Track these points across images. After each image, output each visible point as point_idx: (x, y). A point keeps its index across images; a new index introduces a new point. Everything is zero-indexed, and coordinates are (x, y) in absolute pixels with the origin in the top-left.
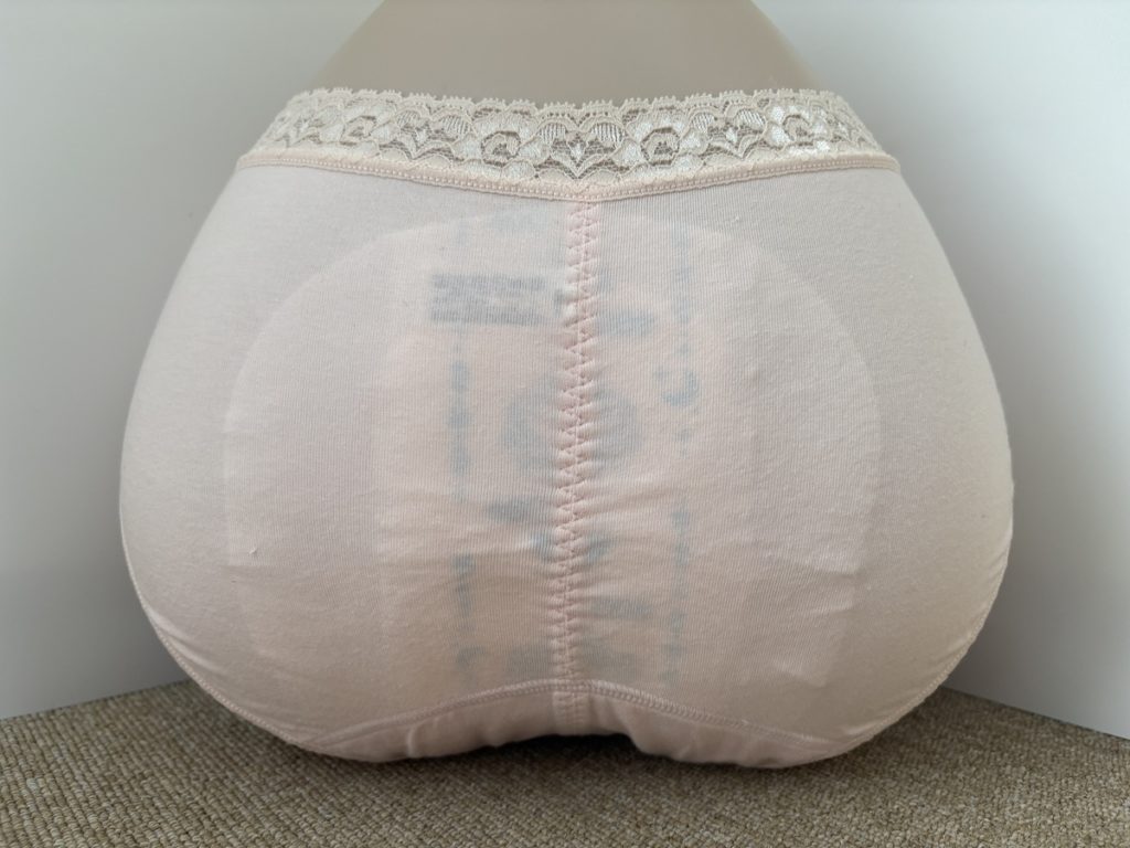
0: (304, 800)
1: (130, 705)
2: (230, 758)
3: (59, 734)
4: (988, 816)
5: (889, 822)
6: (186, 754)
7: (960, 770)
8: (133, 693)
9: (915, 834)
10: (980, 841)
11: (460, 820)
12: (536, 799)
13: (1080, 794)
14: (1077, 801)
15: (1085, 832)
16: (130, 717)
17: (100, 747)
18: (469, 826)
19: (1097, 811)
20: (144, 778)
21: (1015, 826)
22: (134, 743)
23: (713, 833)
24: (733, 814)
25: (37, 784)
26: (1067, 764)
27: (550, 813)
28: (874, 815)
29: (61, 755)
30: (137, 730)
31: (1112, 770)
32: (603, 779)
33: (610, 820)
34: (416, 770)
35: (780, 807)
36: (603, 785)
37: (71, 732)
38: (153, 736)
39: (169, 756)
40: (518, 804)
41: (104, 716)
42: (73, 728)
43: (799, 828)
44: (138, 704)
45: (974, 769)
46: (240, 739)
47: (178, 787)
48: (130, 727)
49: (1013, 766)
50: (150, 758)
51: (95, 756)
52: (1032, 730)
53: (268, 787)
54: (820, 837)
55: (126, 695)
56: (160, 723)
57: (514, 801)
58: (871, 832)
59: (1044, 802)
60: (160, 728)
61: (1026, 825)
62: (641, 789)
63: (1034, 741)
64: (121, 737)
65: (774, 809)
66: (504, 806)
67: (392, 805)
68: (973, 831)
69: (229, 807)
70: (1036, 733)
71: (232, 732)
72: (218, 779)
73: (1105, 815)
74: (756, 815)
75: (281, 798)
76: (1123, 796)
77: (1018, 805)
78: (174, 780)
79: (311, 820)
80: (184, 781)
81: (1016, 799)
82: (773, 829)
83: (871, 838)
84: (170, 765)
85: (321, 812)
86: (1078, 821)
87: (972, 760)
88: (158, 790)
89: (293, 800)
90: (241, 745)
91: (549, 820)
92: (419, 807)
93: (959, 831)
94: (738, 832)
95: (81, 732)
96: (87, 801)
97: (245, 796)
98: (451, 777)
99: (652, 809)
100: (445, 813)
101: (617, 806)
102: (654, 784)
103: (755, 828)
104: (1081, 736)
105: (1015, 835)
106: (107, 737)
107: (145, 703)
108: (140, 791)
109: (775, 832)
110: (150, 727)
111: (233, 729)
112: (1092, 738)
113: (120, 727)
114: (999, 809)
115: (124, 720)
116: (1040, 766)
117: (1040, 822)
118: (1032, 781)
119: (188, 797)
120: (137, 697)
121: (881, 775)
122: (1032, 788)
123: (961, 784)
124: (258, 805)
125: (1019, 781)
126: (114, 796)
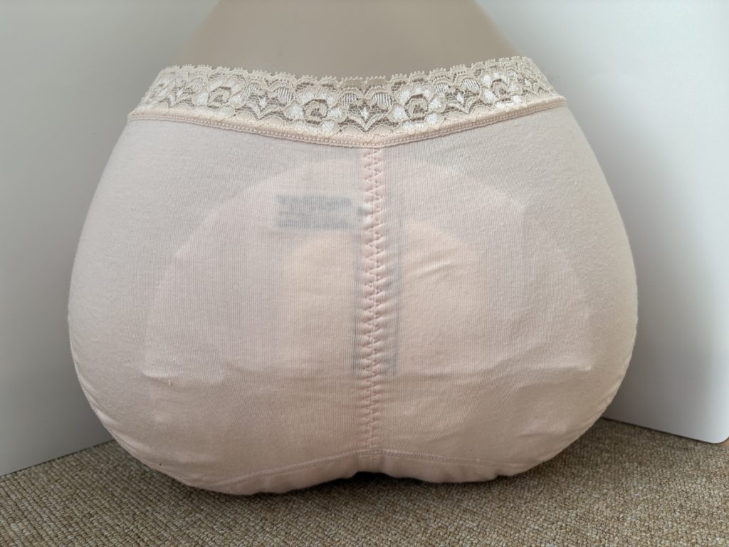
0: (203, 522)
1: (68, 465)
2: (147, 497)
3: (25, 490)
4: (622, 496)
5: (565, 505)
6: (116, 497)
7: (600, 467)
8: (67, 456)
9: (582, 511)
10: (622, 512)
11: (307, 527)
12: (352, 508)
13: (671, 478)
14: (670, 482)
15: (678, 502)
16: (71, 473)
17: (55, 496)
18: (314, 531)
19: (683, 488)
21: (638, 501)
22: (78, 491)
23: (465, 522)
24: (474, 508)
25: (18, 527)
26: (660, 459)
27: (363, 517)
28: (556, 501)
29: (30, 504)
30: (78, 483)
31: (686, 462)
32: (391, 491)
33: (400, 518)
35: (500, 500)
36: (391, 495)
37: (32, 487)
38: (90, 486)
39: (105, 499)
40: (341, 513)
41: (52, 474)
42: (33, 485)
43: (514, 514)
44: (74, 464)
45: (608, 466)
46: (150, 484)
47: (116, 520)
48: (72, 480)
49: (630, 462)
50: (92, 501)
51: (54, 503)
52: (636, 438)
53: (175, 514)
54: (528, 518)
55: (63, 457)
56: (92, 475)
57: (339, 511)
58: (557, 512)
59: (652, 484)
60: (94, 480)
61: (644, 500)
62: (415, 496)
63: (638, 445)
64: (67, 488)
65: (498, 502)
66: (333, 515)
67: (261, 521)
68: (615, 506)
69: (154, 531)
71: (143, 479)
72: (142, 513)
73: (688, 490)
74: (487, 507)
75: (187, 522)
76: (695, 477)
77: (638, 488)
79: (212, 536)
80: (119, 516)
81: (635, 484)
84: (107, 506)
85: (216, 529)
86: (673, 495)
87: (605, 460)
88: (104, 524)
89: (195, 523)
90: (151, 487)
91: (363, 521)
92: (279, 520)
93: (607, 507)
94: (479, 519)
95: (40, 487)
96: (57, 536)
97: (163, 523)
98: (294, 498)
99: (425, 509)
100: (296, 522)
101: (403, 509)
102: (422, 492)
103: (489, 516)
104: (665, 440)
105: (639, 508)
106: (58, 489)
107: (78, 463)
108: (91, 526)
109: (501, 517)
110: (85, 480)
111: (143, 477)
112: (672, 441)
113: (66, 481)
114: (627, 491)
115: (66, 476)
117: (652, 498)
118: (643, 471)
119: (125, 527)
120: (70, 459)
121: (555, 474)
122: (643, 476)
123: (602, 476)
124: (174, 528)
125: (635, 472)
126: (75, 531)
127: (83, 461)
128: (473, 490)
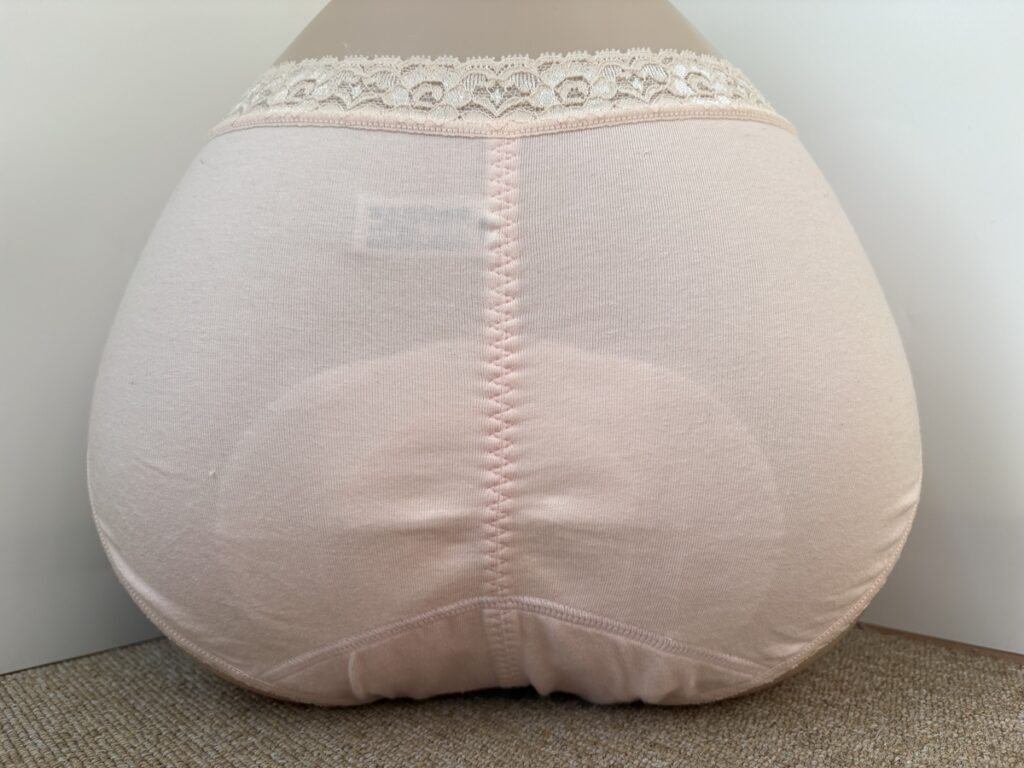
0: (257, 748)
1: (79, 669)
2: (181, 713)
4: (899, 732)
5: (810, 743)
6: (138, 711)
7: (868, 694)
8: (81, 658)
9: (836, 751)
10: (895, 754)
11: (410, 759)
12: (481, 737)
13: (979, 709)
14: (977, 716)
15: (988, 742)
16: (80, 680)
17: (53, 708)
18: (419, 764)
19: (996, 723)
20: (100, 734)
21: (924, 741)
22: (86, 702)
23: (651, 759)
24: (666, 742)
27: (495, 749)
28: (795, 737)
29: (14, 716)
30: (88, 691)
31: (1003, 690)
32: (542, 717)
33: (553, 752)
34: (363, 715)
35: (710, 734)
36: (542, 721)
37: (23, 695)
38: (104, 696)
39: (122, 714)
40: (464, 742)
41: (55, 680)
42: (25, 692)
43: (729, 752)
44: (87, 668)
45: (880, 693)
46: (189, 696)
47: (132, 742)
48: (81, 689)
49: (915, 689)
50: (103, 715)
51: (48, 716)
52: (927, 658)
53: (221, 738)
54: (749, 758)
55: (74, 659)
56: (111, 683)
57: (460, 740)
58: (796, 751)
59: (948, 718)
60: (111, 689)
61: (934, 738)
62: (578, 723)
63: (930, 668)
64: (72, 697)
65: (705, 735)
66: (451, 745)
67: (343, 749)
68: (888, 746)
69: (183, 757)
70: (931, 660)
71: (180, 690)
72: (171, 732)
73: (1004, 727)
74: (687, 741)
75: (234, 747)
76: (1016, 710)
78: (127, 735)
80: (138, 736)
81: (922, 717)
82: (705, 753)
83: (796, 756)
84: (123, 722)
85: (274, 758)
87: (877, 685)
88: (113, 744)
89: (246, 748)
90: (190, 701)
91: (495, 754)
92: (369, 749)
93: (875, 748)
94: (673, 757)
95: (33, 695)
96: (43, 758)
97: (198, 747)
98: (397, 721)
99: (590, 741)
101: (558, 740)
103: (689, 754)
104: (971, 661)
105: (925, 749)
106: (59, 699)
107: (95, 667)
108: (95, 746)
109: (707, 755)
110: (100, 688)
111: (181, 687)
112: (980, 662)
113: (72, 689)
114: (908, 727)
115: (74, 682)
116: (938, 688)
117: (946, 736)
118: (934, 701)
119: (143, 750)
120: (85, 661)
121: (798, 702)
122: (935, 706)
123: (871, 706)
124: (212, 754)
125: (922, 701)
126: (70, 751)
127: (100, 665)
128: (669, 718)
